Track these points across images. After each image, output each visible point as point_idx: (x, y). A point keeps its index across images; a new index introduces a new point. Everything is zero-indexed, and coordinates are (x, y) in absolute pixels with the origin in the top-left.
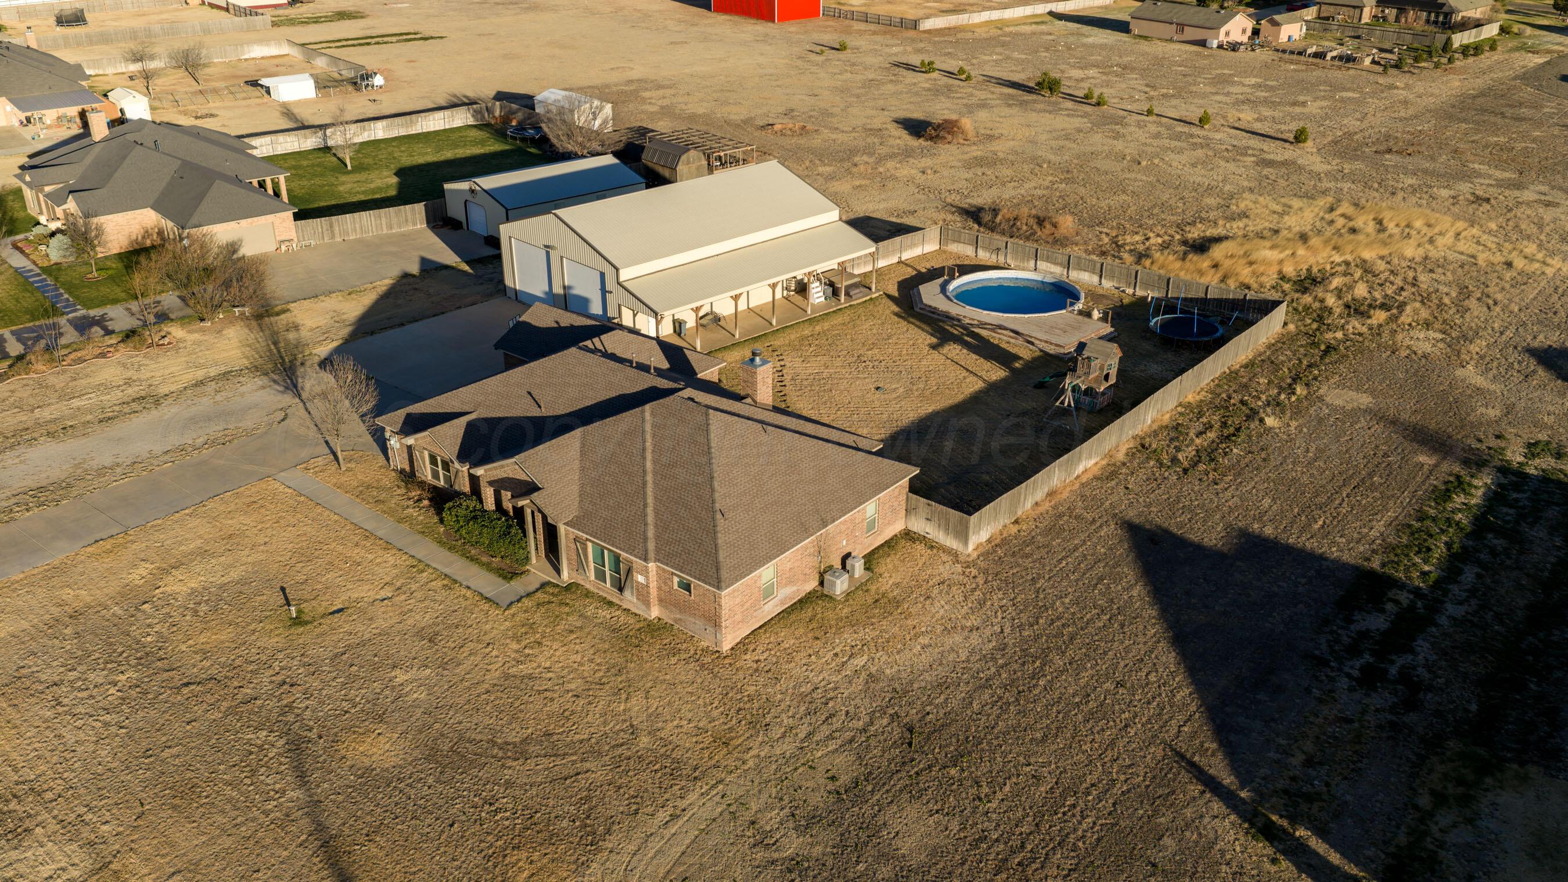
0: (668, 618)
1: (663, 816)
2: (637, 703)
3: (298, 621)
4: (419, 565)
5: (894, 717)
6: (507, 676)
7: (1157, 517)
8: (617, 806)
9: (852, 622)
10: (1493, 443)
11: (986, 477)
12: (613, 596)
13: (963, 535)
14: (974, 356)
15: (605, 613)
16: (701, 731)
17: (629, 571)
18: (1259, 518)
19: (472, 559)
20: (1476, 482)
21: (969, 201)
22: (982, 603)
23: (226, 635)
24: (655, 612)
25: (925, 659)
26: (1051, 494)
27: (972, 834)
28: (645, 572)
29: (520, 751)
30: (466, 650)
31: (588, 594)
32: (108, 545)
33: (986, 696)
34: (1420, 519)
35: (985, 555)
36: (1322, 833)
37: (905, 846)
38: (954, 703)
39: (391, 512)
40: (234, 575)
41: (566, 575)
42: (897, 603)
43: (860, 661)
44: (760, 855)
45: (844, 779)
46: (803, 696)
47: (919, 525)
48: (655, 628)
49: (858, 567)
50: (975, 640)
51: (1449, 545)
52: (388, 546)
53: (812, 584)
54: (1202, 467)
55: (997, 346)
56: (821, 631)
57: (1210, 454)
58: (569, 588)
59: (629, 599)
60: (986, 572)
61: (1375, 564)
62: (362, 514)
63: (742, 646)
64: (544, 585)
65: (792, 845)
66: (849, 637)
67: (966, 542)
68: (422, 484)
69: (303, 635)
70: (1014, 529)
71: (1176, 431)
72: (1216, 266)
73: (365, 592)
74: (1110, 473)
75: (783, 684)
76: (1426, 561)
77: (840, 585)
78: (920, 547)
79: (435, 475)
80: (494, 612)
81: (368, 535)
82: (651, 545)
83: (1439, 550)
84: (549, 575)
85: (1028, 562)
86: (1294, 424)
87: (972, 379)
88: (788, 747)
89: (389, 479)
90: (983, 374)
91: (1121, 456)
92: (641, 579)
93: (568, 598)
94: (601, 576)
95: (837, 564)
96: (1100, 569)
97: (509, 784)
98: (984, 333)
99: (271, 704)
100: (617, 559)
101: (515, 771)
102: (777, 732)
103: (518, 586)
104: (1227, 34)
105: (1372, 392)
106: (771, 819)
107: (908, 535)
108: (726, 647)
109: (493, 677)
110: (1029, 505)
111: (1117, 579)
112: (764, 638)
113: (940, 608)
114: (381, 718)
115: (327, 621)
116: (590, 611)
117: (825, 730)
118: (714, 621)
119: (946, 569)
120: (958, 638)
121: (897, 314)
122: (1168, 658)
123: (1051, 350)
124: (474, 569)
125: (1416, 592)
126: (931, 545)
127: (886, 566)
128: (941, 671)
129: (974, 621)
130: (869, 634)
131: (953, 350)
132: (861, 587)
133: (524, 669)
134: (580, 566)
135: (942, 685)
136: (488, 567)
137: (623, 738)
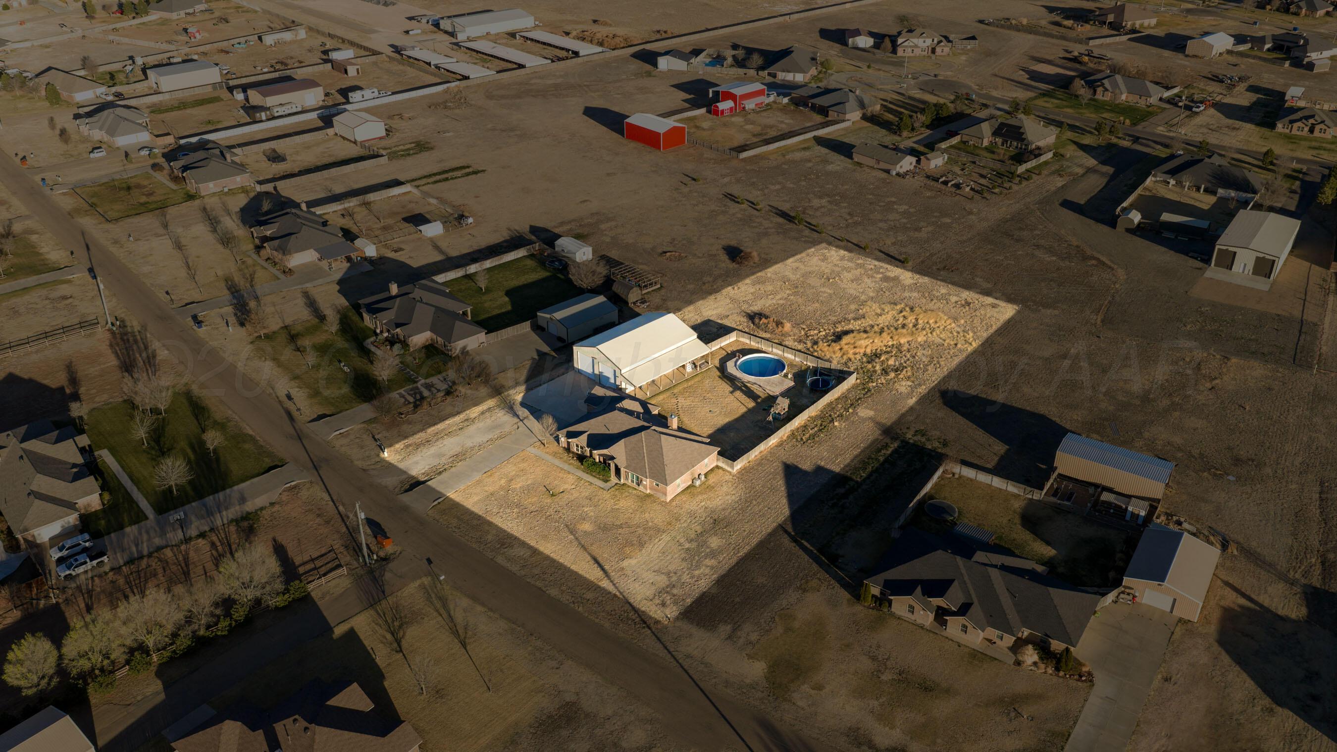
0: (652, 493)
1: (657, 540)
2: (647, 515)
3: (553, 495)
4: (580, 479)
5: (711, 517)
6: (612, 509)
7: (790, 461)
8: (646, 538)
9: (701, 493)
10: (904, 431)
11: (742, 446)
12: (637, 487)
13: (733, 467)
14: (744, 396)
15: (635, 492)
16: (664, 521)
17: (641, 481)
18: (821, 459)
19: (595, 476)
20: (892, 446)
21: (752, 308)
22: (736, 487)
23: (535, 499)
24: (648, 491)
25: (720, 503)
26: (761, 452)
27: (728, 543)
28: (646, 481)
29: (621, 526)
30: (600, 502)
31: (629, 486)
32: (489, 473)
33: (735, 512)
34: (868, 459)
35: (738, 473)
36: (807, 541)
37: (712, 545)
38: (727, 514)
39: (565, 462)
40: (529, 482)
41: (622, 481)
42: (713, 487)
43: (703, 504)
44: (680, 548)
45: (699, 532)
46: (688, 513)
47: (720, 464)
48: (649, 496)
49: (703, 477)
50: (733, 497)
51: (872, 467)
52: (569, 473)
53: (690, 483)
54: (809, 441)
55: (753, 391)
56: (693, 496)
57: (813, 437)
58: (623, 484)
59: (641, 488)
60: (738, 478)
61: (849, 474)
62: (557, 462)
63: (672, 500)
64: (616, 484)
65: (687, 545)
66: (700, 497)
67: (733, 469)
68: (573, 453)
69: (556, 499)
70: (748, 465)
71: (805, 427)
72: (841, 349)
73: (566, 486)
74: (780, 444)
75: (683, 510)
76: (864, 472)
77: (698, 483)
78: (720, 471)
79: (578, 450)
80: (605, 492)
81: (562, 469)
82: (648, 474)
83: (869, 469)
84: (617, 481)
85: (751, 475)
86: (844, 424)
87: (742, 406)
88: (685, 525)
89: (561, 450)
90: (746, 404)
91: (785, 438)
92: (645, 483)
93: (624, 487)
94: (633, 481)
95: (697, 477)
96: (771, 476)
97: (620, 534)
98: (749, 385)
99: (556, 516)
100: (638, 478)
101: (620, 531)
102: (682, 521)
103: (609, 484)
105: (875, 410)
106: (682, 540)
107: (717, 467)
108: (668, 501)
109: (609, 509)
110: (753, 456)
111: (774, 479)
112: (678, 498)
113: (725, 489)
114: (584, 519)
115: (561, 495)
116: (630, 491)
117: (694, 521)
118: (665, 494)
119: (728, 477)
120: (729, 497)
121: (719, 377)
122: (784, 501)
123: (771, 394)
124: (596, 479)
125: (857, 482)
126: (724, 470)
127: (710, 477)
128: (724, 506)
129: (734, 492)
130: (705, 496)
131: (738, 394)
132: (704, 483)
133: (617, 507)
134: (627, 478)
135: (724, 509)
136: (599, 478)
137: (645, 523)
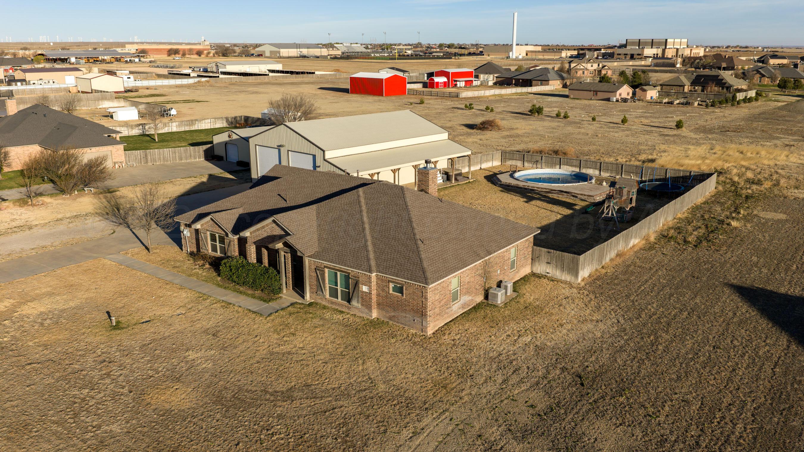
0: (384, 317)
2: (371, 365)
3: (118, 327)
4: (204, 297)
5: (563, 369)
6: (272, 354)
8: (369, 428)
9: (514, 319)
12: (343, 307)
13: (574, 270)
15: (339, 317)
16: (422, 381)
17: (356, 284)
19: (241, 293)
21: (509, 148)
22: (598, 309)
24: (375, 314)
25: (572, 337)
27: (654, 438)
28: (368, 283)
29: (287, 396)
30: (241, 340)
31: (324, 307)
33: (624, 355)
35: (591, 284)
38: (603, 360)
40: (72, 304)
41: (309, 298)
43: (527, 339)
46: (492, 359)
47: (541, 268)
48: (375, 325)
49: (510, 287)
50: (602, 326)
52: (182, 287)
53: (480, 298)
54: (704, 244)
56: (494, 323)
57: (706, 239)
58: (311, 304)
59: (356, 307)
60: (594, 292)
62: (164, 273)
63: (440, 331)
64: (292, 304)
66: (514, 327)
67: (577, 275)
68: (205, 256)
69: (120, 336)
71: (679, 229)
73: (166, 311)
77: (500, 297)
78: (544, 281)
79: (214, 249)
80: (258, 319)
81: (168, 283)
82: (373, 263)
84: (296, 299)
86: (748, 225)
88: (491, 387)
89: (182, 257)
92: (365, 289)
93: (311, 310)
94: (334, 293)
95: (495, 287)
97: (280, 417)
99: (93, 373)
100: (347, 278)
101: (284, 408)
102: (480, 380)
103: (273, 305)
104: (620, 95)
105: (784, 213)
106: (493, 433)
107: (535, 275)
108: (430, 331)
110: (608, 259)
112: (455, 328)
113: (572, 311)
114: (178, 380)
115: (139, 326)
116: (327, 316)
119: (566, 291)
120: (590, 326)
123: (586, 198)
124: (243, 297)
126: (552, 279)
127: (526, 290)
128: (587, 343)
129: (596, 317)
130: (529, 324)
132: (513, 300)
133: (284, 349)
134: (319, 287)
136: (253, 296)
137: (364, 385)
